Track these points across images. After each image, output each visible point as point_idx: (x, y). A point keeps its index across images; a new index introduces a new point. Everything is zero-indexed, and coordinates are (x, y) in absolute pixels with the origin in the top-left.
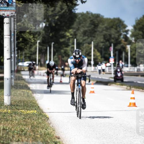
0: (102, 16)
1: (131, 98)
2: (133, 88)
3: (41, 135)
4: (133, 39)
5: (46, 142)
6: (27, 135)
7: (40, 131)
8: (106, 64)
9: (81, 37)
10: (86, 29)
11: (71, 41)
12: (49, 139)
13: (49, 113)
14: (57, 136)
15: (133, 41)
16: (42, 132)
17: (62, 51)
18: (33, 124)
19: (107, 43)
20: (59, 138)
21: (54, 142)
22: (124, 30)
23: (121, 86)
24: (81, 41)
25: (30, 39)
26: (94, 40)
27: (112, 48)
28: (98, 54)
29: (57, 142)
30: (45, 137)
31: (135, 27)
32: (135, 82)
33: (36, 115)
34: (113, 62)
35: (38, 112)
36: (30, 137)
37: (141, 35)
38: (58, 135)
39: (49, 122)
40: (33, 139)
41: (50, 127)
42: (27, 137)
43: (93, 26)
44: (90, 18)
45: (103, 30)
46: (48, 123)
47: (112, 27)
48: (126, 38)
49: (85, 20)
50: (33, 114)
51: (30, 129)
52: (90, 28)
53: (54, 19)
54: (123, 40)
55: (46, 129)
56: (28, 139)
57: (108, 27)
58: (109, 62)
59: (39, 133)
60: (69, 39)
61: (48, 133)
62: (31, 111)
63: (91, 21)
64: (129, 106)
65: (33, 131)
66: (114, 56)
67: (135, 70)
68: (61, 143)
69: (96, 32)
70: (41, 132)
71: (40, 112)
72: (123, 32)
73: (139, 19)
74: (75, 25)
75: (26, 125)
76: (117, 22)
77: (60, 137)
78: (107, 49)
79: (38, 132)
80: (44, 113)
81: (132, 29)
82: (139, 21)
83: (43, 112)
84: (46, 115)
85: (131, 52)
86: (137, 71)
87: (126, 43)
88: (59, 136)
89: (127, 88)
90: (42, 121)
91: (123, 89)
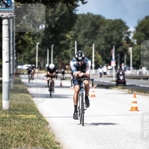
0: (103, 17)
1: (133, 102)
2: (135, 92)
3: (40, 141)
4: (135, 41)
5: (46, 148)
6: (26, 140)
7: (40, 136)
8: (107, 67)
9: (82, 39)
10: (87, 30)
11: (71, 43)
12: (49, 145)
13: (49, 118)
14: (57, 141)
15: (135, 43)
16: (41, 137)
17: (63, 53)
18: (32, 129)
19: (109, 45)
20: (59, 144)
21: (54, 148)
22: (126, 32)
23: (123, 90)
24: (82, 43)
25: (29, 41)
26: (95, 43)
27: (113, 51)
28: (99, 56)
29: (57, 148)
30: (44, 142)
31: (137, 29)
32: (137, 85)
33: (35, 120)
34: (115, 65)
35: (38, 117)
36: (29, 143)
37: (143, 36)
38: (58, 140)
39: (49, 127)
40: (32, 145)
41: (50, 132)
42: (26, 143)
43: (94, 28)
44: (91, 19)
45: (104, 32)
46: (48, 128)
47: (114, 29)
48: (128, 40)
49: (86, 22)
50: (33, 119)
51: (30, 134)
52: (91, 30)
53: (54, 20)
54: (125, 42)
55: (46, 135)
56: (27, 145)
57: (110, 28)
58: (110, 65)
59: (38, 139)
60: (69, 41)
61: (48, 138)
62: (30, 116)
63: (92, 22)
64: (130, 110)
65: (32, 136)
66: (116, 58)
67: (137, 72)
68: (61, 148)
69: (96, 33)
71: (40, 117)
72: (125, 34)
73: (141, 20)
74: (75, 27)
75: (25, 130)
76: (118, 23)
77: (60, 143)
78: (109, 51)
79: (37, 137)
80: (44, 117)
81: (134, 31)
82: (141, 22)
83: (42, 117)
84: (46, 119)
85: (133, 54)
86: (139, 74)
87: (128, 45)
88: (59, 141)
89: (129, 92)
90: (42, 126)
91: (124, 93)
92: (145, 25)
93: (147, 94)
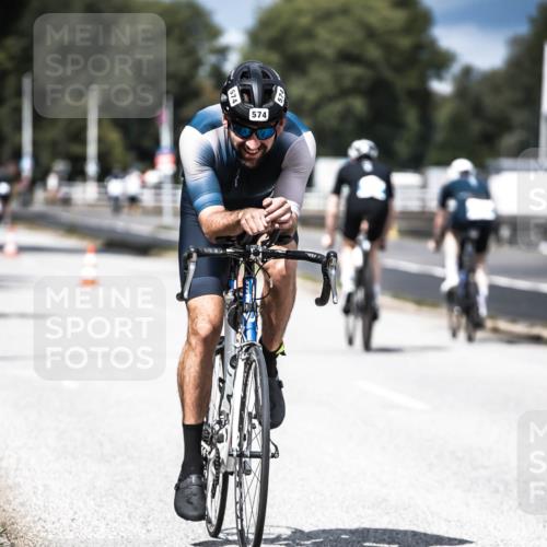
76: (185, 13)
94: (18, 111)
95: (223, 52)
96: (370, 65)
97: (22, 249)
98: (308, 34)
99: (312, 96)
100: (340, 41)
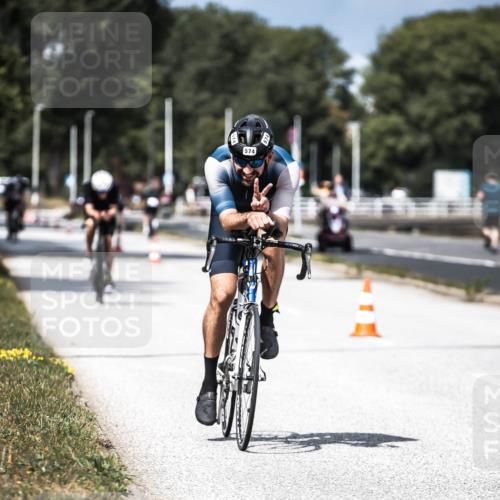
0: (262, 20)
1: (362, 308)
2: (368, 274)
3: (45, 436)
4: (368, 103)
5: (64, 460)
7: (44, 420)
9: (189, 95)
10: (206, 64)
11: (153, 107)
12: (74, 449)
13: (75, 359)
14: (102, 437)
15: (370, 109)
16: (49, 424)
17: (123, 141)
18: (19, 395)
19: (281, 116)
20: (108, 447)
21: (90, 460)
22: (337, 69)
24: (188, 107)
25: (10, 99)
26: (236, 104)
27: (296, 133)
29: (102, 459)
30: (59, 441)
31: (376, 61)
32: (375, 249)
33: (29, 365)
34: (302, 182)
35: (37, 355)
36: (7, 443)
37: (395, 86)
38: (105, 435)
39: (75, 389)
40: (16, 451)
41: (79, 407)
43: (229, 56)
44: (219, 26)
45: (264, 71)
46: (72, 393)
47: (296, 59)
48: (345, 99)
49: (202, 34)
50: (20, 362)
51: (9, 414)
52: (219, 63)
54: (335, 104)
55: (64, 416)
57: (283, 58)
59: (37, 429)
61: (71, 428)
62: (14, 352)
63: (225, 36)
64: (354, 335)
65: (18, 421)
66: (306, 159)
67: (376, 206)
68: (116, 461)
69: (238, 75)
70: (46, 425)
71: (44, 357)
72: (338, 75)
74: (168, 51)
76: (313, 40)
77: (114, 444)
79: (35, 424)
80: (58, 357)
81: (366, 69)
82: (390, 37)
83: (52, 355)
84: (65, 365)
85: (363, 145)
86: (384, 212)
87: (345, 114)
88: (110, 438)
89: (347, 273)
90: (51, 387)
91: (333, 275)
92: (404, 48)
93: (408, 280)
94: (161, 131)
95: (348, 75)
96: (486, 84)
97: (165, 257)
98: (428, 57)
99: (431, 113)
100: (456, 62)
